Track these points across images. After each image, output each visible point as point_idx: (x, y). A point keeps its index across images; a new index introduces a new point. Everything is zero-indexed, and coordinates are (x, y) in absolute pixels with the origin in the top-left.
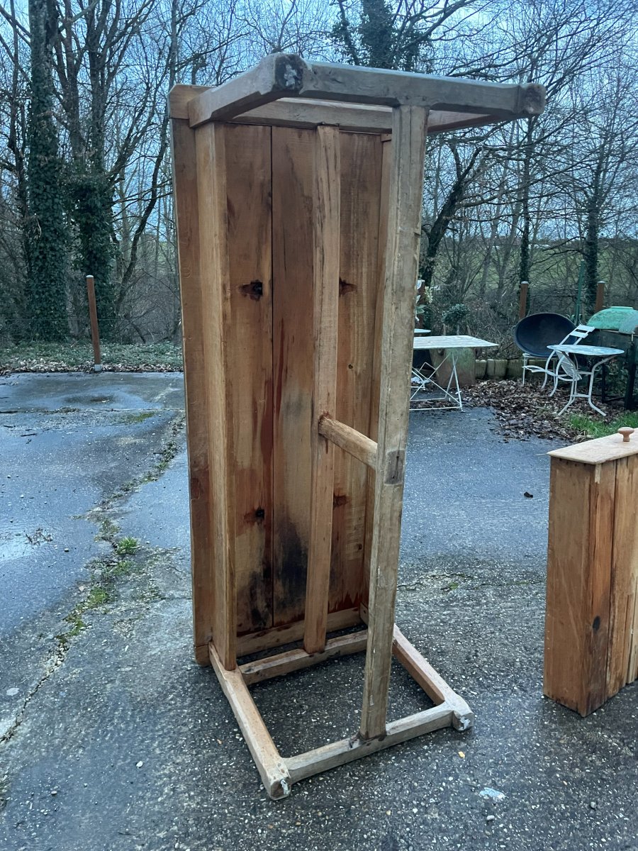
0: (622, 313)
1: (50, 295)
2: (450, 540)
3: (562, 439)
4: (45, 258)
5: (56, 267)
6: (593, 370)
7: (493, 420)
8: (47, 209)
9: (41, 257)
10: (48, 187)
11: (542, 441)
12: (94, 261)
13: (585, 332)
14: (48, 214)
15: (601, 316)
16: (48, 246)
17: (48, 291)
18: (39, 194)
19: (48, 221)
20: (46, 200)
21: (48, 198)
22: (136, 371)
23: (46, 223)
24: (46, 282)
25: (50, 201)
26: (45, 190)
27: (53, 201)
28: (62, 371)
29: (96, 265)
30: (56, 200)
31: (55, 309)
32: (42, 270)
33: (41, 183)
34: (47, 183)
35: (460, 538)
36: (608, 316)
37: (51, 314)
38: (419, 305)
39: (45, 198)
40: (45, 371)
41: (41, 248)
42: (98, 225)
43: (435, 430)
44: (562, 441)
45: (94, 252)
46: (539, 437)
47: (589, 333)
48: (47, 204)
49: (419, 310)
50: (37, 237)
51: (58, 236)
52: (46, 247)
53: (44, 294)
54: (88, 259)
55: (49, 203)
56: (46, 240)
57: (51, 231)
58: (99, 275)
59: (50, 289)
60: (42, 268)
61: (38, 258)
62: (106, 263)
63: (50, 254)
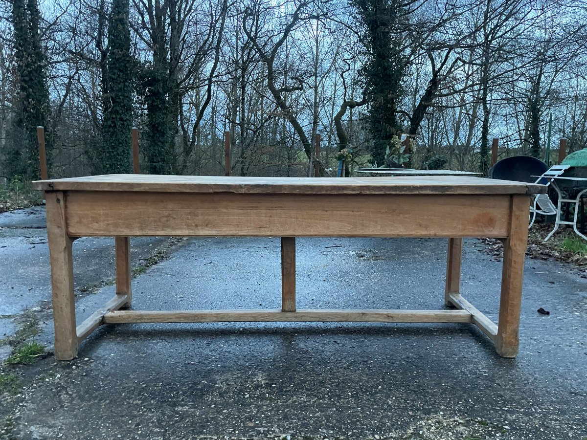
1: (118, 155)
2: (456, 365)
3: (557, 260)
4: (115, 126)
5: (123, 133)
6: (578, 198)
7: (479, 243)
8: (120, 90)
9: (112, 125)
10: (121, 74)
11: (536, 261)
12: (156, 133)
13: (561, 170)
14: (120, 94)
15: (576, 155)
16: (118, 116)
17: (117, 151)
18: (114, 79)
19: (119, 98)
20: (119, 84)
21: (121, 82)
23: (118, 100)
24: (116, 144)
25: (122, 84)
26: (119, 76)
27: (124, 84)
31: (121, 164)
32: (113, 135)
33: (116, 71)
34: (121, 71)
35: (470, 362)
36: (583, 155)
37: (118, 168)
38: (404, 155)
39: (119, 82)
41: (113, 118)
42: (160, 106)
43: (422, 250)
44: (558, 262)
45: (156, 125)
46: (532, 258)
47: (565, 170)
48: (120, 86)
49: (404, 158)
50: (110, 110)
51: (127, 110)
52: (116, 117)
53: (113, 152)
54: (152, 131)
55: (121, 86)
56: (117, 112)
57: (122, 106)
58: (159, 143)
59: (118, 149)
60: (113, 133)
61: (110, 126)
62: (165, 134)
63: (119, 123)
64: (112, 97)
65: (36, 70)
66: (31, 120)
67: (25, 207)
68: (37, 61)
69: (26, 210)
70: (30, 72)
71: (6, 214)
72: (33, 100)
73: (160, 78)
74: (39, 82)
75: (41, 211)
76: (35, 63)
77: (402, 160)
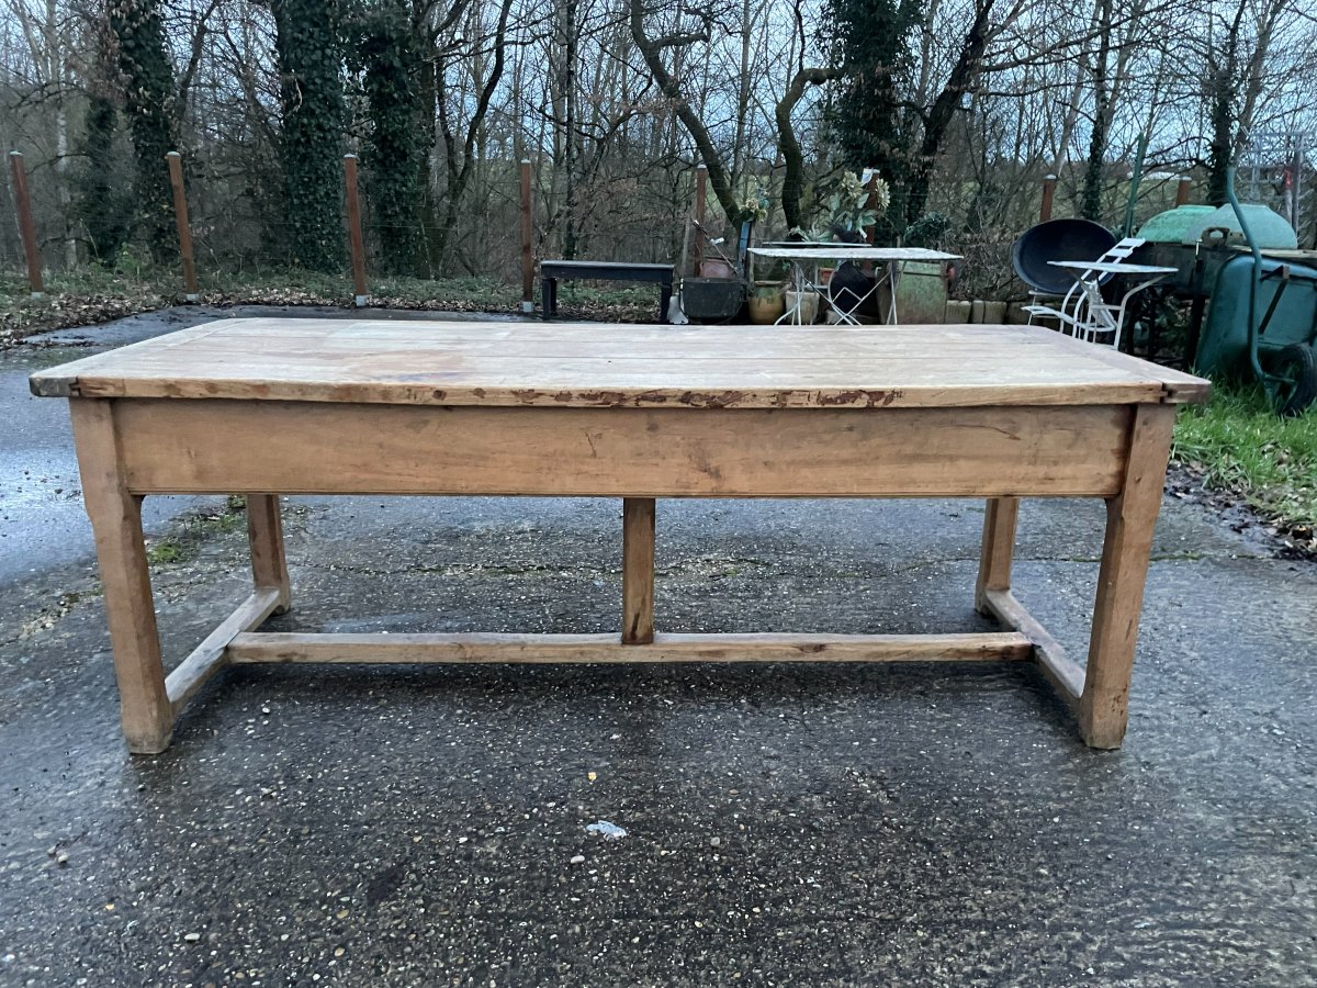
0: (1194, 215)
1: (317, 201)
4: (308, 141)
5: (325, 157)
6: (1124, 302)
8: (314, 65)
9: (303, 140)
10: (317, 30)
12: (390, 153)
13: (1131, 248)
14: (315, 73)
15: (1160, 222)
16: (313, 122)
17: (314, 193)
18: (302, 42)
19: (314, 84)
20: (313, 52)
21: (315, 48)
22: (418, 309)
23: (311, 87)
24: (311, 178)
26: (311, 35)
27: (323, 52)
28: (309, 305)
29: (393, 158)
30: (328, 52)
31: (323, 221)
32: (305, 161)
33: (306, 25)
34: (316, 25)
36: (1170, 219)
37: (317, 229)
38: (866, 211)
39: (312, 47)
40: (285, 304)
41: (303, 125)
42: (396, 95)
45: (390, 138)
47: (1136, 249)
48: (314, 57)
49: (865, 218)
50: (296, 109)
51: (330, 108)
52: (310, 124)
53: (307, 197)
54: (382, 150)
55: (317, 55)
56: (312, 113)
57: (319, 100)
58: (397, 176)
59: (316, 191)
60: (304, 158)
61: (298, 142)
62: (407, 155)
63: (316, 135)
64: (299, 80)
65: (147, 24)
66: (144, 130)
67: (157, 308)
68: (150, 7)
69: (161, 312)
70: (136, 31)
71: (128, 320)
72: (145, 89)
73: (394, 36)
74: (154, 49)
75: (189, 315)
76: (145, 10)
77: (861, 222)
